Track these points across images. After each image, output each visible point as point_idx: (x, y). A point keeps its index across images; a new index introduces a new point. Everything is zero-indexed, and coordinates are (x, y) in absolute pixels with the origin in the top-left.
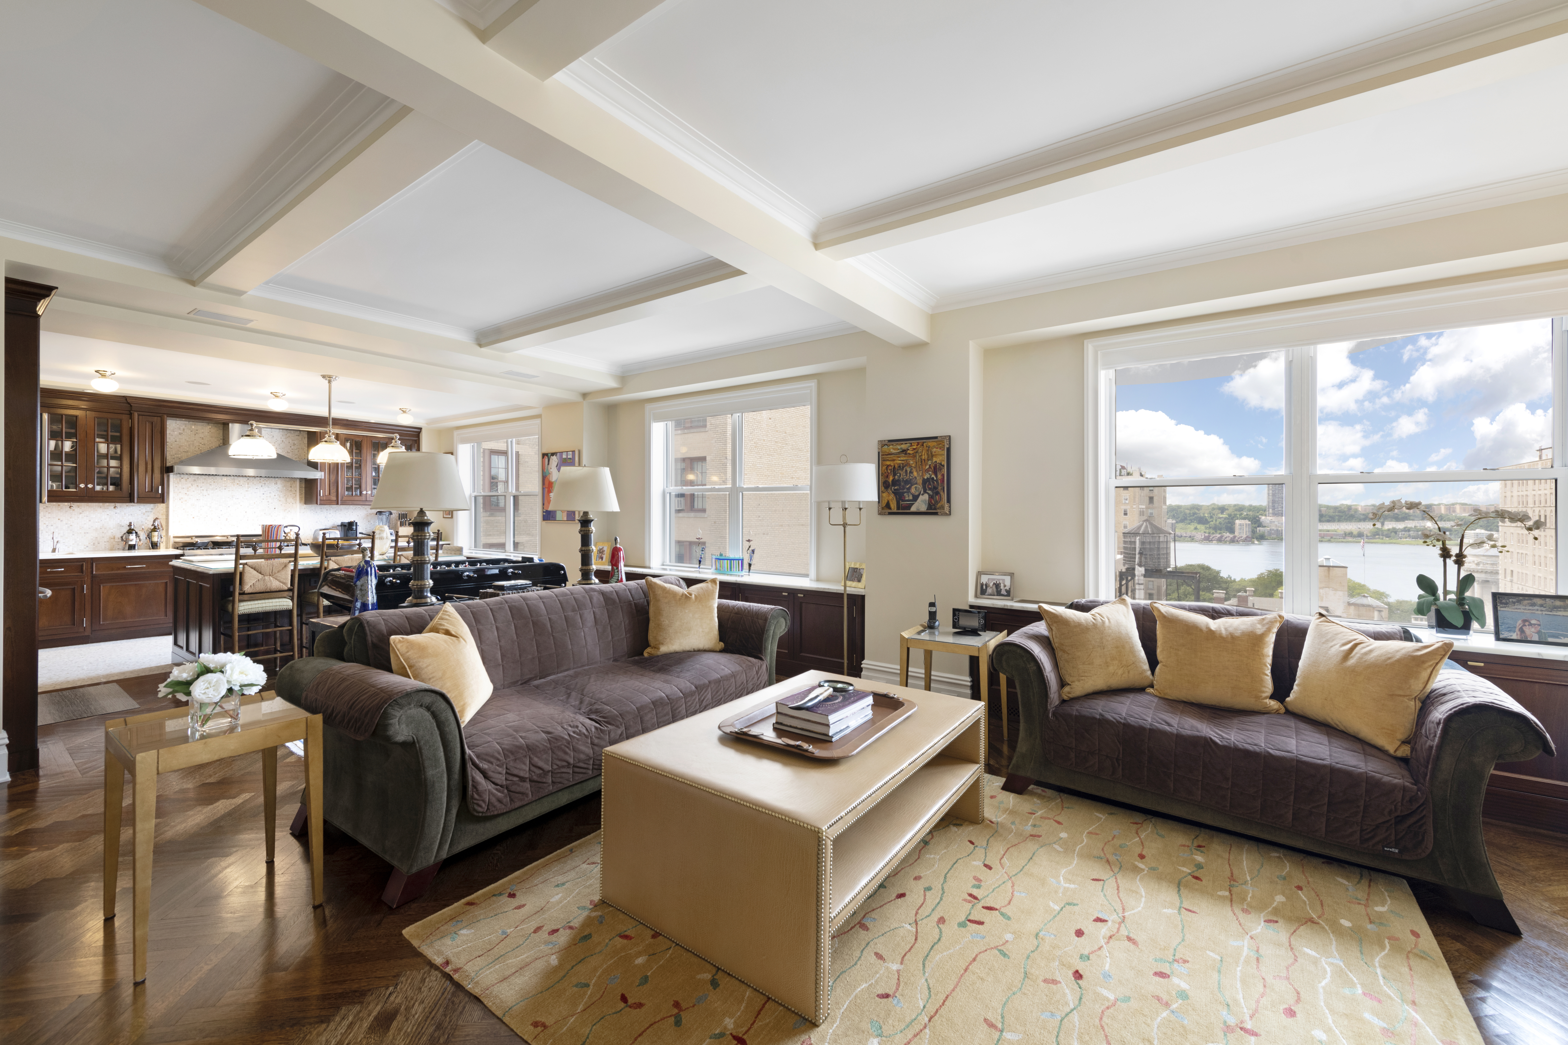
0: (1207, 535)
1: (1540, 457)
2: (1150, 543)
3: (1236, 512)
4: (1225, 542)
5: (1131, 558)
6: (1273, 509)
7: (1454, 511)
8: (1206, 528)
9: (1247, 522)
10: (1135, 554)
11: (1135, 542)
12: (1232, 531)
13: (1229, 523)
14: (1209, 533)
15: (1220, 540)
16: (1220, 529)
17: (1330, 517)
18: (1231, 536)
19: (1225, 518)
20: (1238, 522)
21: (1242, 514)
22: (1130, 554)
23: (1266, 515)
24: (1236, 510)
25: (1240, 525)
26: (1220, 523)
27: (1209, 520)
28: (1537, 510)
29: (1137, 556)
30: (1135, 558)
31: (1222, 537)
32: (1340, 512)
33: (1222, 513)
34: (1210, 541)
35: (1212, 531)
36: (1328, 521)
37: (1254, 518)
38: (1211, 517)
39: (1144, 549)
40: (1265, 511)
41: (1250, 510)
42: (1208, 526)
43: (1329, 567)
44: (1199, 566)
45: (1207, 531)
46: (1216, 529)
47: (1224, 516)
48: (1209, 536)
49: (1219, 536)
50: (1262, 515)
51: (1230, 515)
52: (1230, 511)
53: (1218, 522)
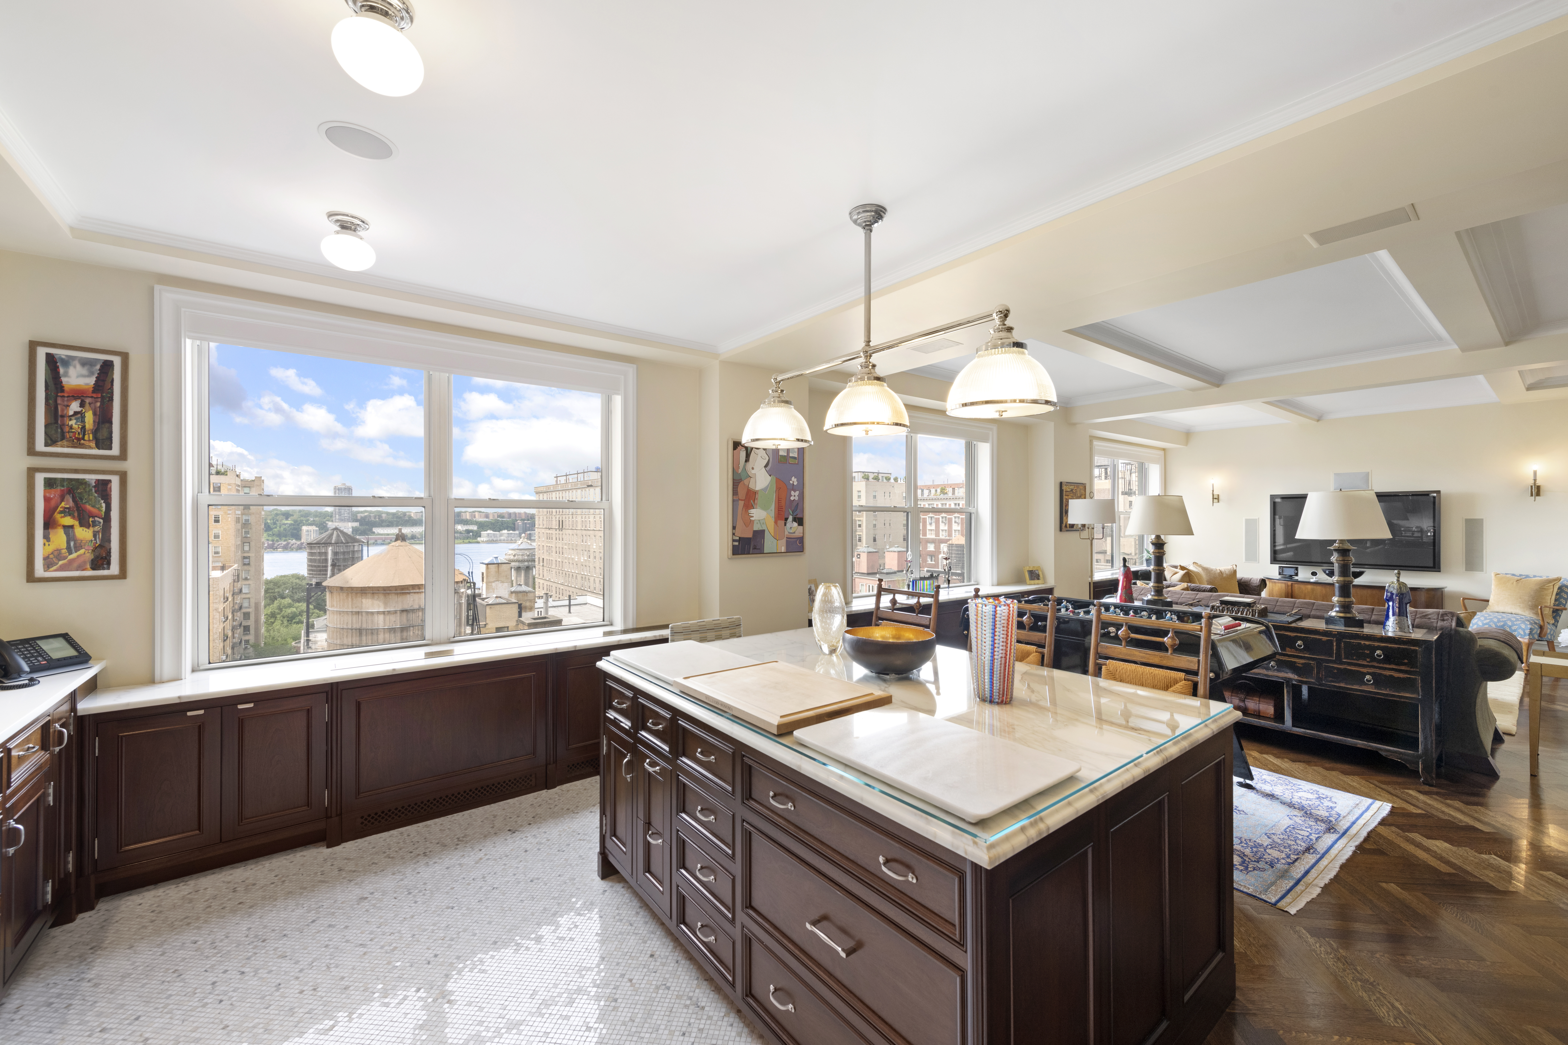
0: (271, 543)
1: (557, 481)
2: (344, 553)
3: (302, 518)
4: (292, 550)
5: (323, 571)
6: (340, 515)
7: (475, 517)
8: (269, 535)
9: (314, 528)
10: (327, 567)
11: (326, 554)
12: (298, 537)
13: (295, 529)
14: (273, 541)
15: (286, 548)
16: (286, 536)
17: (390, 522)
18: (299, 543)
19: (291, 525)
20: (304, 528)
21: (308, 520)
22: (319, 566)
23: (332, 521)
24: (302, 516)
25: (307, 531)
26: (285, 529)
27: (272, 526)
28: (558, 517)
29: (329, 568)
30: (326, 571)
31: (288, 543)
32: (397, 517)
33: (287, 519)
34: (274, 549)
35: (276, 538)
36: (388, 526)
37: (322, 524)
38: (275, 523)
39: (338, 559)
40: (331, 517)
41: (316, 516)
42: (271, 533)
43: (498, 564)
44: (293, 576)
45: (270, 538)
46: (280, 535)
47: (289, 522)
48: (273, 544)
49: (285, 543)
50: (328, 521)
51: (295, 521)
52: (295, 517)
53: (282, 529)
